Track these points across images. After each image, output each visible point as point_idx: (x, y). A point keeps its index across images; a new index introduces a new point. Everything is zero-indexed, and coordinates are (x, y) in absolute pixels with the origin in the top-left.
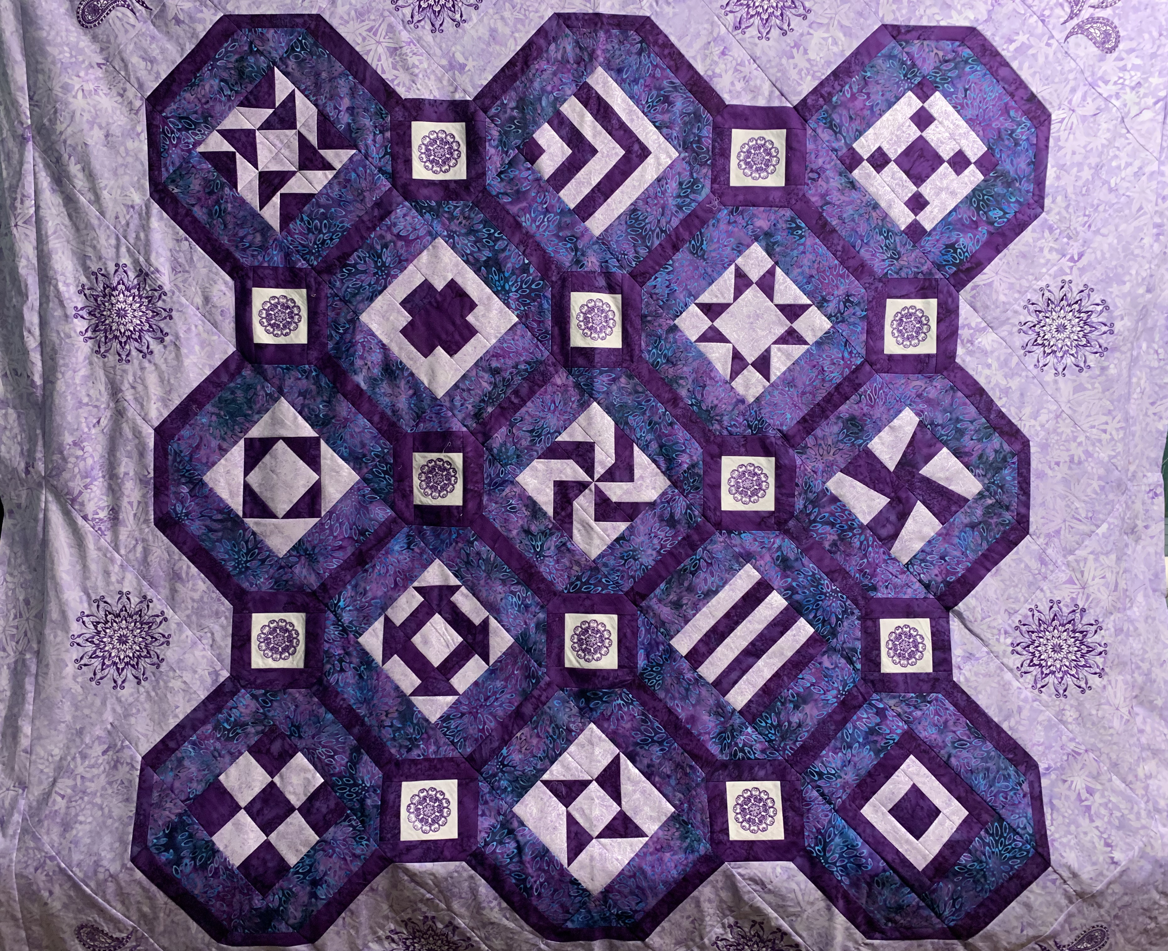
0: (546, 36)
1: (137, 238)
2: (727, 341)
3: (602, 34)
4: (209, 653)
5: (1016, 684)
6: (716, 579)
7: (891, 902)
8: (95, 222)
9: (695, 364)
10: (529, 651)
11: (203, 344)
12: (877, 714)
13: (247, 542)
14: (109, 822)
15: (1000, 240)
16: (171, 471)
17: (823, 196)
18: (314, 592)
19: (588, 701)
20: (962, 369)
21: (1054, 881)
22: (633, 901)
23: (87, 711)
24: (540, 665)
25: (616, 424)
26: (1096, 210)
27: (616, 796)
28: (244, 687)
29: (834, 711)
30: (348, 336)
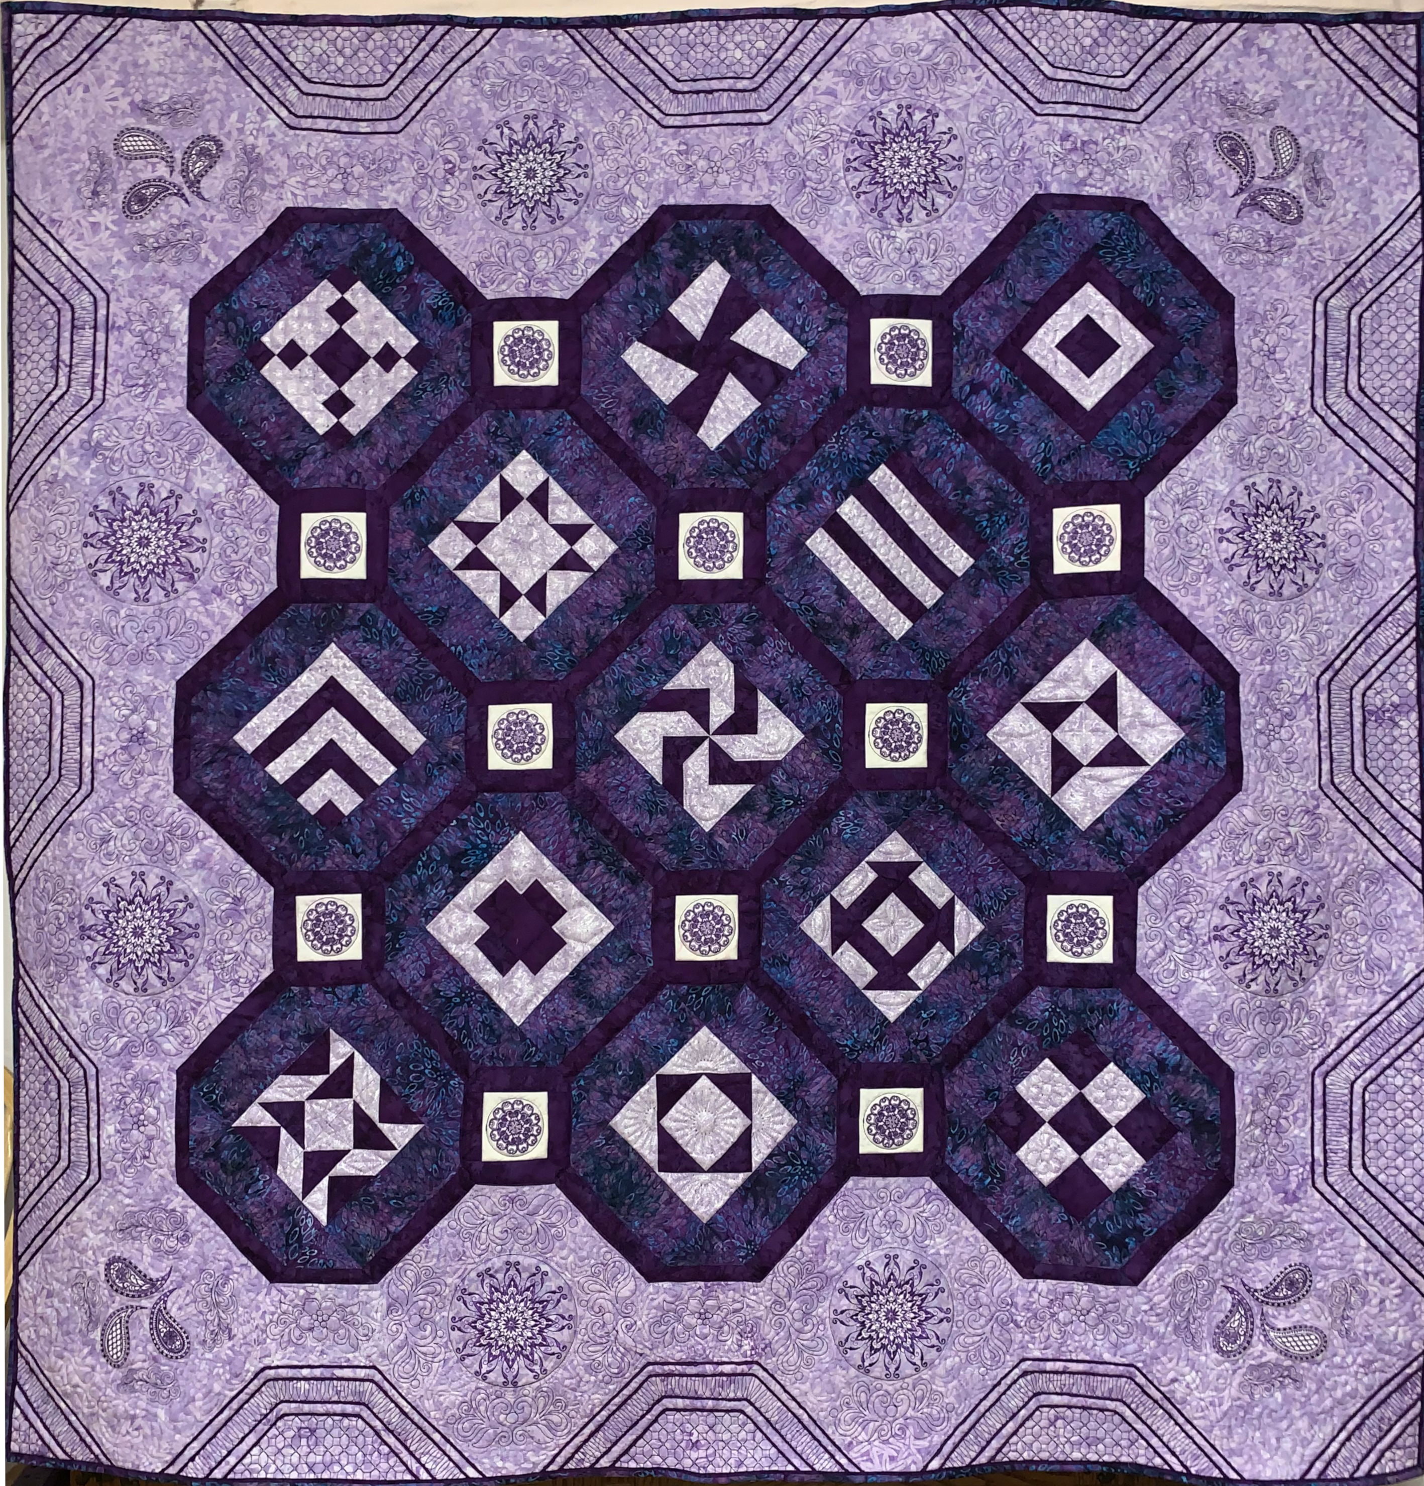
2: (544, 577)
3: (197, 737)
5: (945, 220)
6: (823, 584)
9: (572, 615)
10: (907, 813)
12: (977, 393)
13: (780, 1166)
18: (838, 1078)
19: (962, 739)
20: (578, 293)
25: (641, 710)
27: (1069, 708)
28: (944, 1161)
29: (975, 445)
30: (540, 1040)
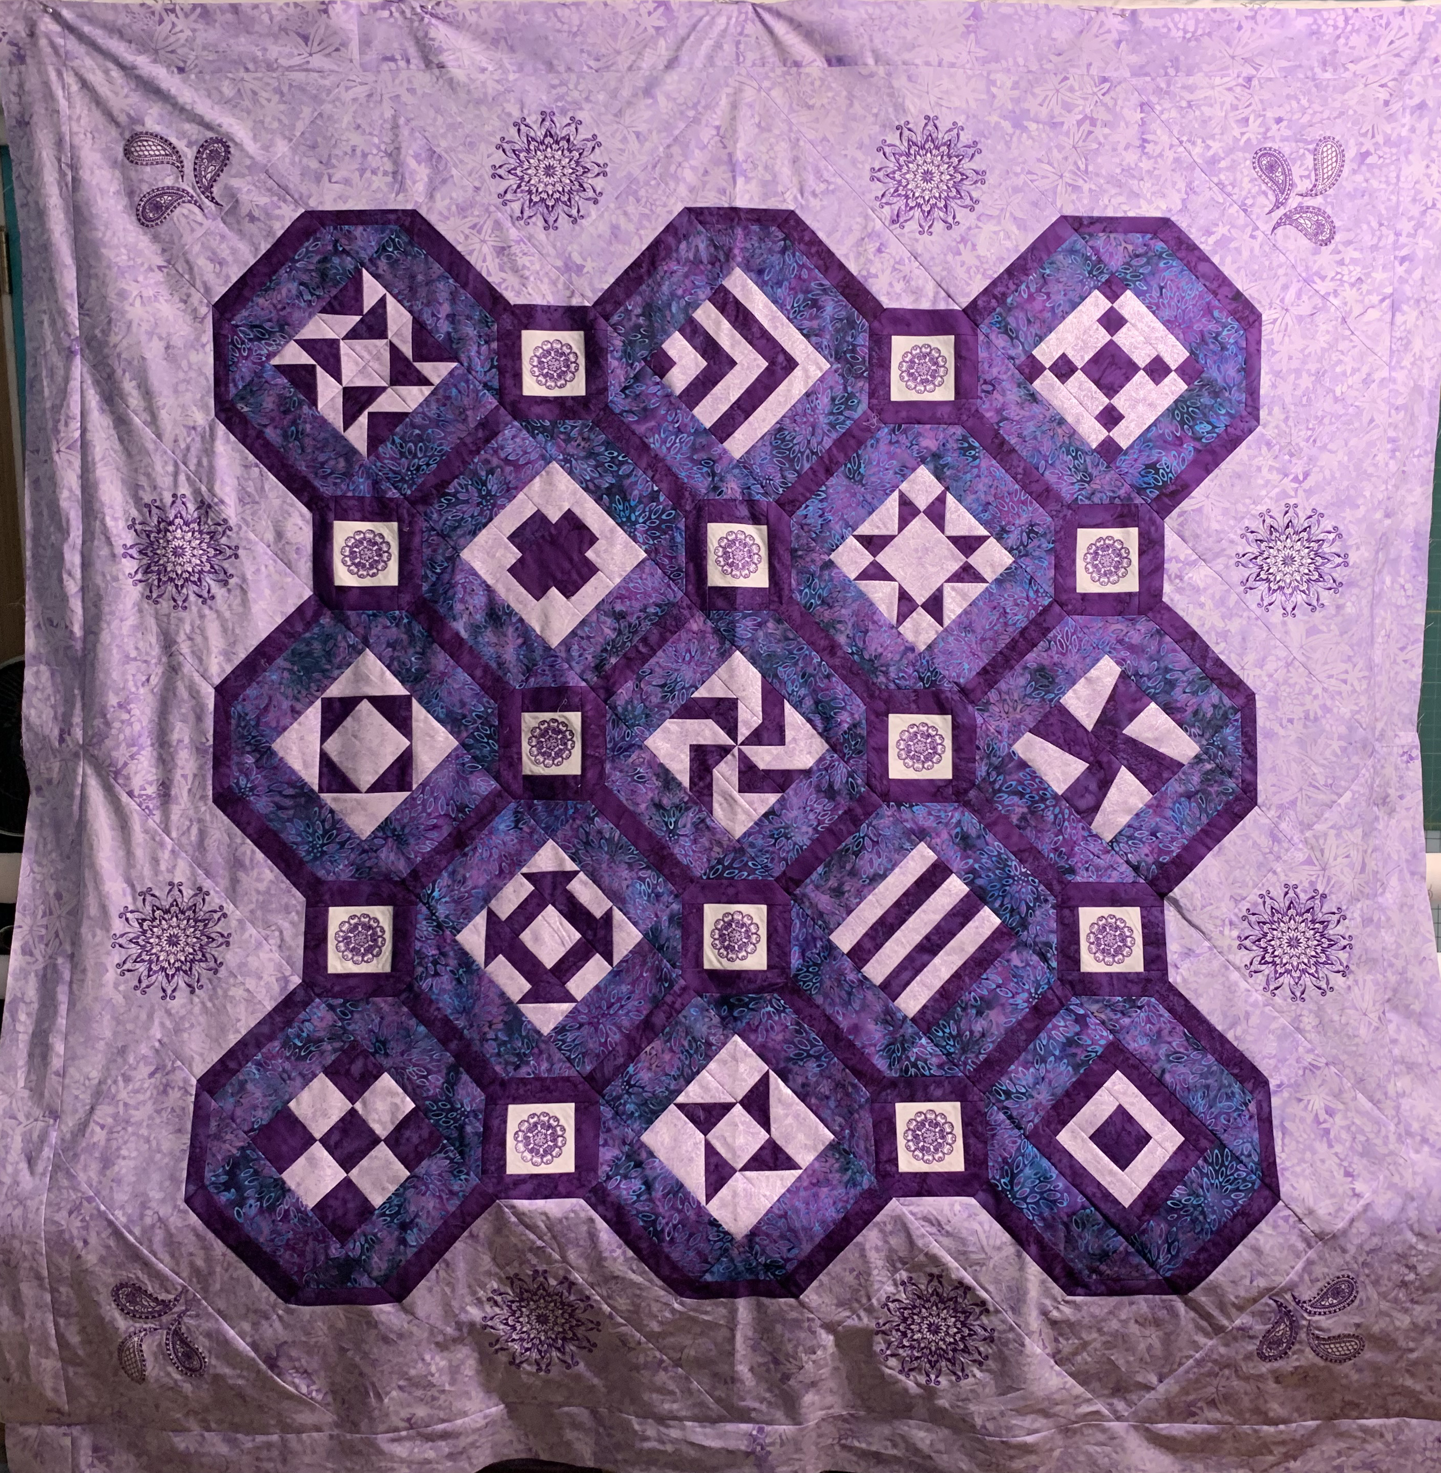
0: (676, 234)
1: (199, 464)
2: (891, 579)
3: (739, 231)
4: (276, 956)
5: (1243, 985)
6: (883, 860)
7: (1094, 1247)
8: (150, 446)
9: (855, 606)
10: (661, 948)
11: (274, 587)
12: (1076, 1021)
13: (323, 822)
14: (158, 1156)
15: (1209, 458)
16: (234, 736)
17: (999, 411)
18: (403, 881)
19: (731, 1008)
20: (1168, 609)
21: (1286, 1218)
22: (783, 1246)
23: (130, 1027)
24: (674, 966)
25: (764, 677)
26: (1321, 422)
27: (764, 1121)
28: (319, 996)
29: (1024, 1018)
30: (446, 577)
